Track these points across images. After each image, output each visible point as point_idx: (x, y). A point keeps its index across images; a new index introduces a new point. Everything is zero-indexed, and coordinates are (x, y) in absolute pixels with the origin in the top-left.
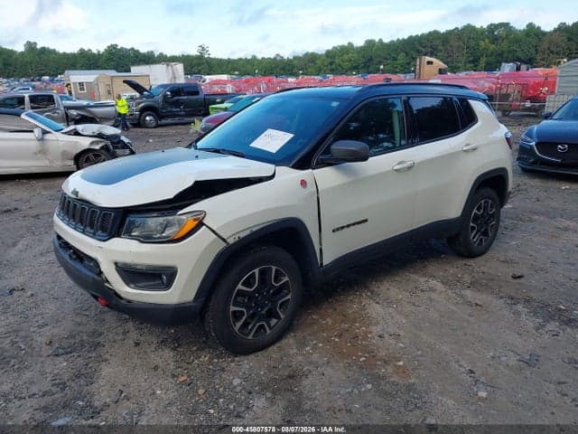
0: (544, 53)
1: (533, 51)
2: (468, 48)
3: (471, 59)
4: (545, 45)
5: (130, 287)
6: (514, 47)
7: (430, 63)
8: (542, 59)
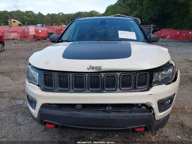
0: (45, 22)
1: (43, 21)
3: (22, 22)
4: (45, 19)
5: (160, 112)
6: (36, 19)
7: (14, 22)
8: (45, 24)
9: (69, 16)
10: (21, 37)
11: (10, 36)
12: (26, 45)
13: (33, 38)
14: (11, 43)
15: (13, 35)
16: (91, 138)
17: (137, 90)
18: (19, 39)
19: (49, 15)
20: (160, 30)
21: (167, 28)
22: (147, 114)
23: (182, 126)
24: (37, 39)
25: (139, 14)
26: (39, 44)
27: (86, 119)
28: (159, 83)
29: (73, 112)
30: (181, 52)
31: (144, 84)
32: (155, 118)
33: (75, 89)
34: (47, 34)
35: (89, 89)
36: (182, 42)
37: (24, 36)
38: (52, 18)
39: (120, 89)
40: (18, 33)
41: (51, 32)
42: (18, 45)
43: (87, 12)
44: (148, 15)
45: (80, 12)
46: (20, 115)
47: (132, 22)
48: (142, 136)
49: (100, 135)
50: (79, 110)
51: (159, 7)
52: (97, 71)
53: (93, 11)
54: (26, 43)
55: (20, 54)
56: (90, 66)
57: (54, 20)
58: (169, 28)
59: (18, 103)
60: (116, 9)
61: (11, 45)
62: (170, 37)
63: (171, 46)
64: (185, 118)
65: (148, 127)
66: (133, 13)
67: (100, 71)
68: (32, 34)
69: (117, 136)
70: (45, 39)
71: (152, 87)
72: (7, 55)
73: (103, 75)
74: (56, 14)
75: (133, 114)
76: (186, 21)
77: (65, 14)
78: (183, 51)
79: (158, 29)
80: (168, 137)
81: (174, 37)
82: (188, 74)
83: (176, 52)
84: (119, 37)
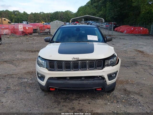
0: (29, 19)
1: (27, 19)
2: (8, 16)
3: (10, 19)
4: (29, 17)
5: (109, 80)
6: (21, 17)
7: (5, 20)
8: (29, 21)
9: (48, 15)
10: (12, 32)
11: (3, 32)
12: (17, 39)
13: (21, 33)
14: (4, 38)
15: (6, 31)
16: (73, 98)
17: (97, 69)
18: (10, 34)
19: (32, 14)
20: (119, 26)
21: (124, 25)
22: (102, 81)
23: (125, 90)
24: (25, 34)
25: (103, 14)
26: (27, 39)
27: (72, 84)
28: (108, 65)
29: (65, 81)
30: (133, 44)
31: (100, 66)
32: (106, 83)
33: (66, 69)
34: (33, 30)
35: (73, 70)
36: (135, 35)
37: (14, 32)
38: (35, 17)
39: (89, 69)
40: (9, 29)
41: (36, 28)
42: (10, 39)
43: (63, 12)
44: (110, 14)
45: (57, 12)
46: (28, 87)
47: (96, 29)
48: (102, 96)
49: (78, 97)
50: (68, 80)
51: (118, 9)
52: (77, 60)
53: (67, 11)
54: (16, 37)
55: (14, 47)
56: (73, 58)
57: (37, 18)
58: (126, 25)
59: (24, 81)
60: (86, 10)
61: (5, 39)
62: (127, 32)
63: (126, 39)
64: (127, 86)
65: (103, 88)
66: (99, 13)
67: (79, 60)
68: (20, 30)
69: (88, 97)
70: (31, 34)
71: (105, 67)
72: (4, 48)
73: (80, 62)
74: (38, 13)
75: (95, 81)
76: (138, 19)
77: (45, 13)
78: (134, 43)
79: (118, 25)
80: (116, 96)
81: (129, 31)
82: (135, 60)
83: (130, 44)
84: (88, 39)
